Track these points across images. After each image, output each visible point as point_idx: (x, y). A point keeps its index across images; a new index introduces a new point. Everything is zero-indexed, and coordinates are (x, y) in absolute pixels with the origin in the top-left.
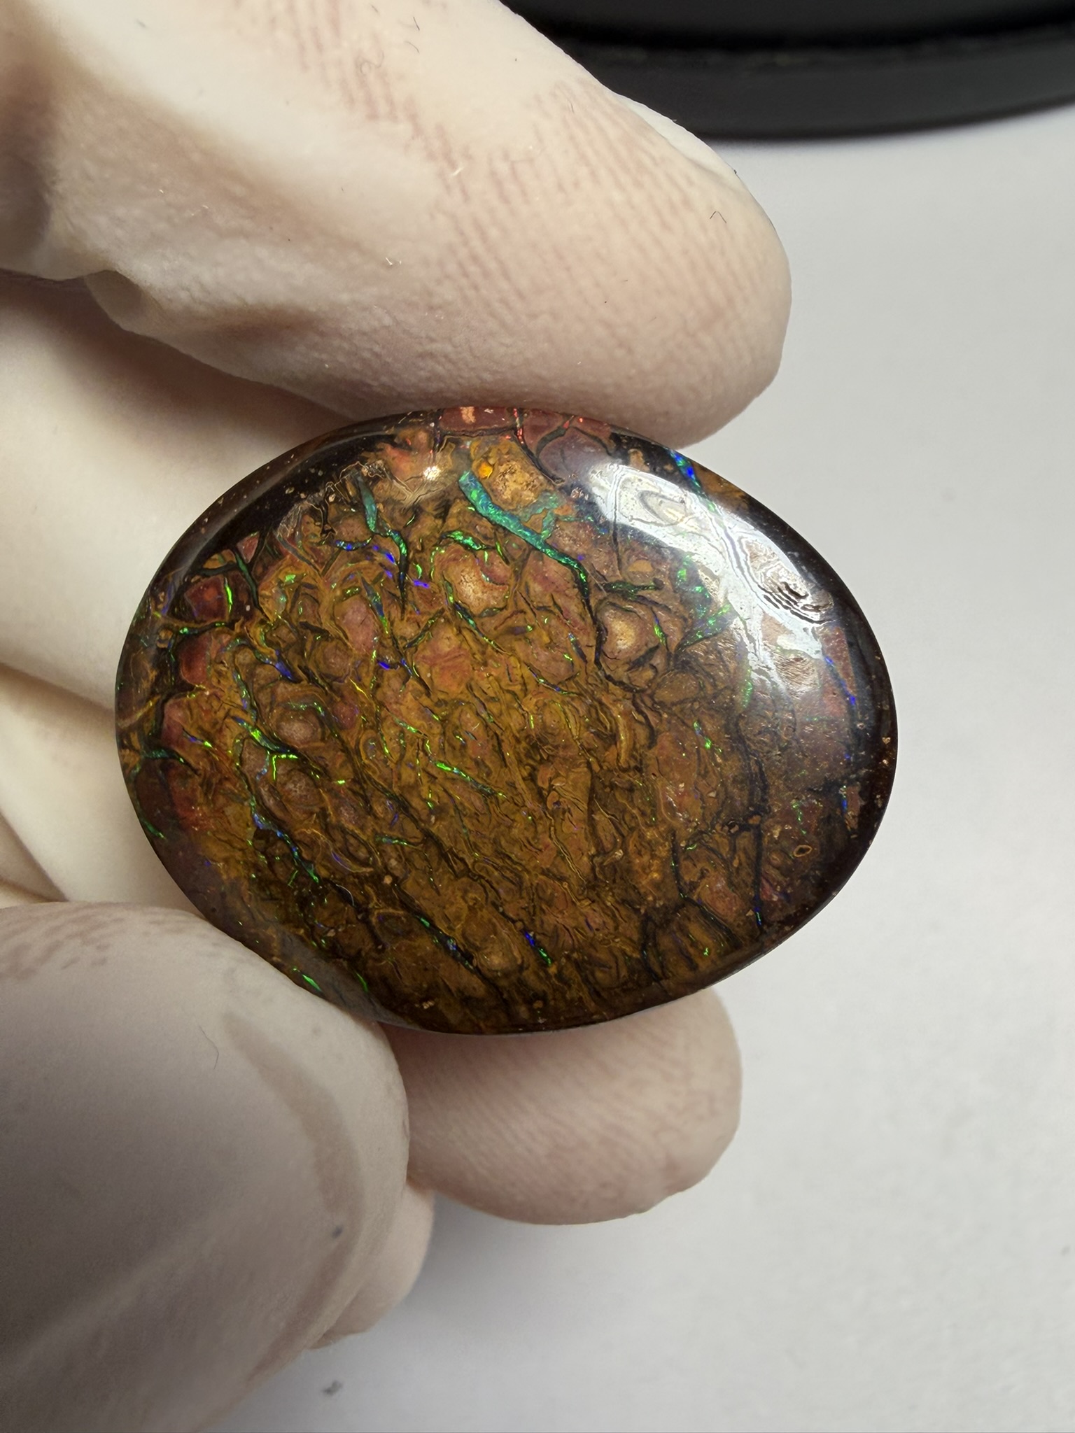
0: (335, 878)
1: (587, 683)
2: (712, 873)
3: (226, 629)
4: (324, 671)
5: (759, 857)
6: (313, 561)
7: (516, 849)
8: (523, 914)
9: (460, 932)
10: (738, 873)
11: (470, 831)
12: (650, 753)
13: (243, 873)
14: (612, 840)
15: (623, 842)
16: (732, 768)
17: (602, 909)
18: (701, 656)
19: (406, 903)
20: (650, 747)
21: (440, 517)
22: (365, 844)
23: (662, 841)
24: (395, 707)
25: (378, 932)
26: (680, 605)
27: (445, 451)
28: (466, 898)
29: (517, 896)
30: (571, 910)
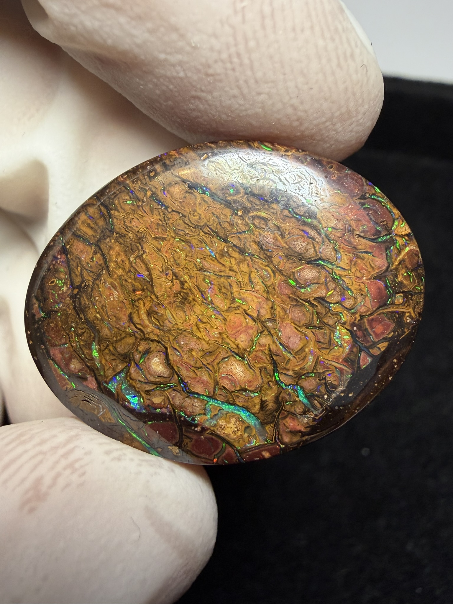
1: (168, 337)
4: (303, 308)
5: (70, 274)
6: (326, 362)
8: (170, 216)
9: (197, 197)
10: (77, 264)
12: (130, 310)
14: (137, 264)
15: (131, 264)
16: (92, 314)
17: (133, 229)
18: (119, 363)
19: (228, 203)
20: (131, 313)
21: (264, 401)
22: (257, 227)
23: (114, 270)
24: (260, 300)
26: (135, 385)
27: (272, 434)
28: (199, 215)
29: (174, 223)
30: (148, 225)
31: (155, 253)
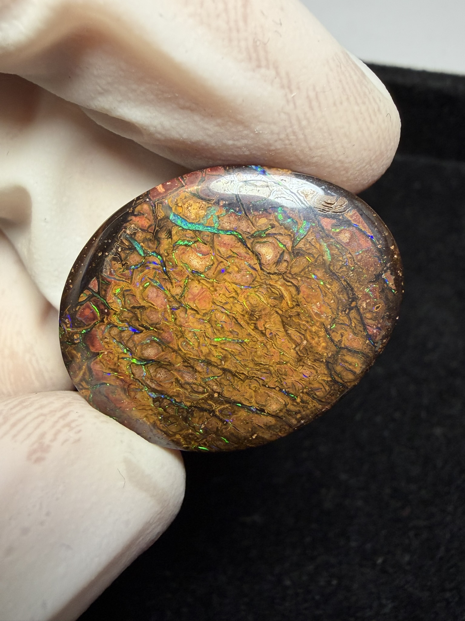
0: (194, 404)
1: (262, 280)
2: (346, 333)
3: (101, 323)
4: (151, 323)
5: (361, 318)
6: (124, 279)
7: (262, 359)
8: (277, 384)
9: (255, 402)
10: (356, 328)
11: (240, 360)
12: (299, 297)
13: (156, 418)
14: (300, 338)
15: (305, 337)
16: (335, 287)
17: (308, 367)
18: (303, 247)
19: (228, 401)
20: (299, 294)
21: (169, 238)
22: (200, 385)
23: (320, 330)
24: (187, 324)
25: (221, 417)
26: (285, 230)
27: (158, 209)
28: (251, 388)
29: (271, 378)
30: (295, 373)
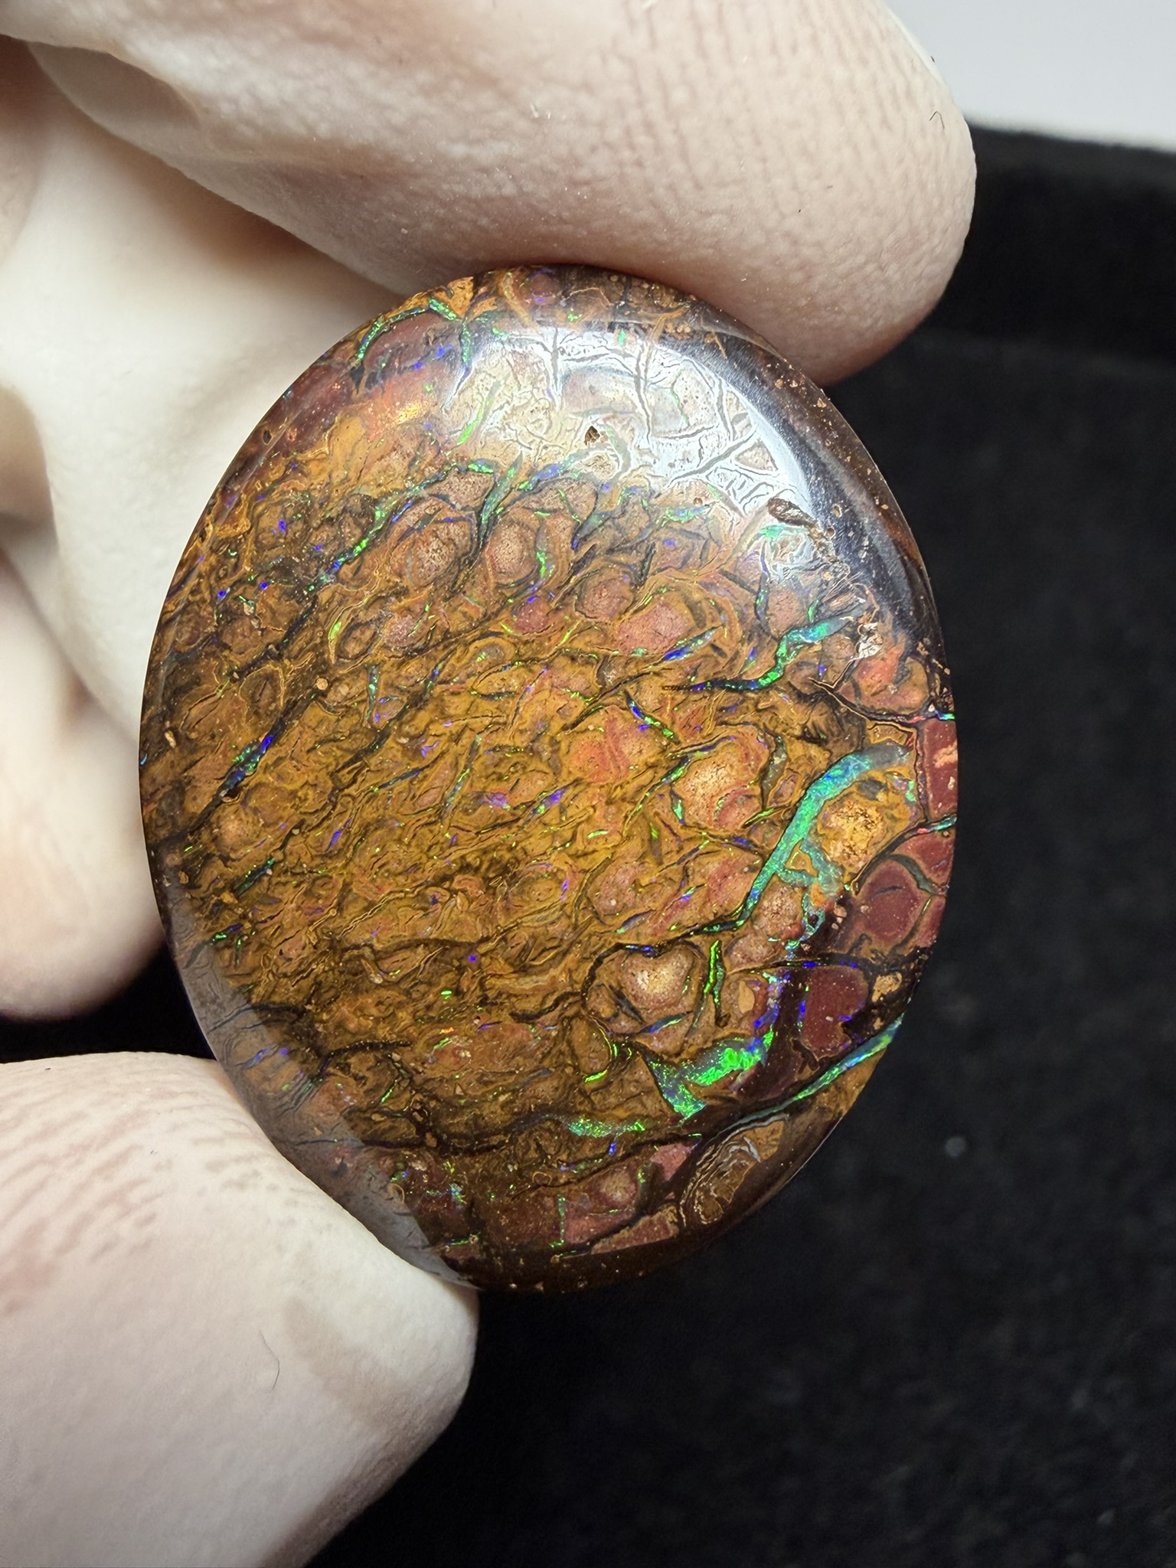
0: (319, 611)
1: (590, 936)
4: (589, 582)
7: (372, 849)
9: (264, 780)
12: (505, 1014)
14: (394, 971)
15: (391, 984)
17: (307, 957)
18: (632, 1075)
19: (293, 709)
20: (512, 1015)
21: (804, 733)
22: (364, 653)
23: (397, 1030)
25: (255, 673)
26: (696, 1047)
27: (895, 732)
28: (306, 787)
29: (314, 853)
30: (304, 919)
31: (377, 918)
